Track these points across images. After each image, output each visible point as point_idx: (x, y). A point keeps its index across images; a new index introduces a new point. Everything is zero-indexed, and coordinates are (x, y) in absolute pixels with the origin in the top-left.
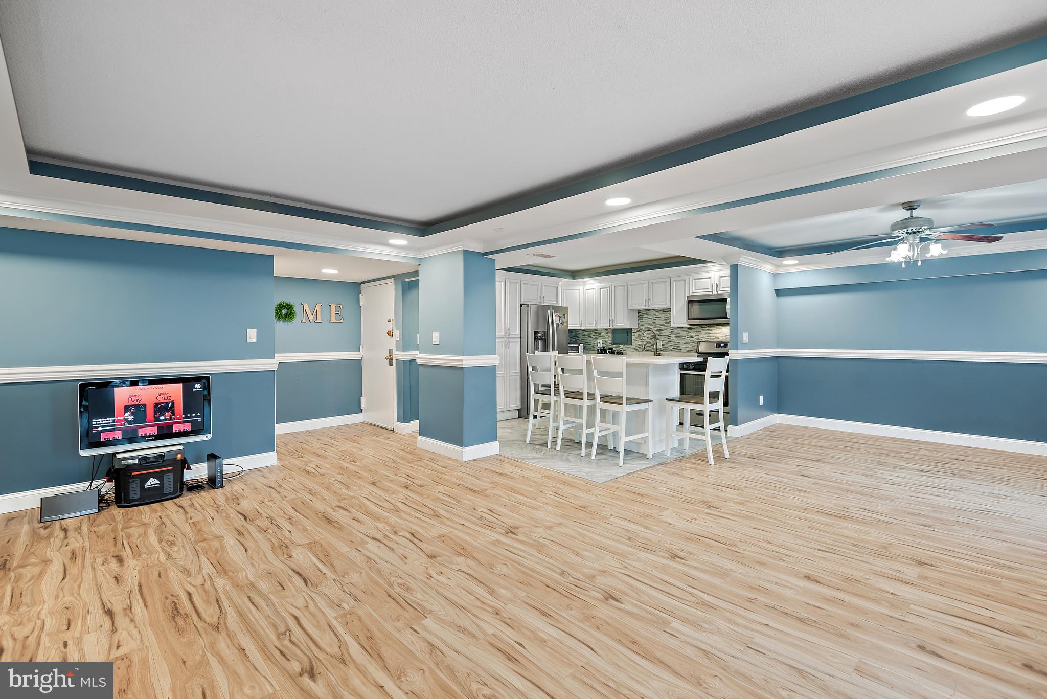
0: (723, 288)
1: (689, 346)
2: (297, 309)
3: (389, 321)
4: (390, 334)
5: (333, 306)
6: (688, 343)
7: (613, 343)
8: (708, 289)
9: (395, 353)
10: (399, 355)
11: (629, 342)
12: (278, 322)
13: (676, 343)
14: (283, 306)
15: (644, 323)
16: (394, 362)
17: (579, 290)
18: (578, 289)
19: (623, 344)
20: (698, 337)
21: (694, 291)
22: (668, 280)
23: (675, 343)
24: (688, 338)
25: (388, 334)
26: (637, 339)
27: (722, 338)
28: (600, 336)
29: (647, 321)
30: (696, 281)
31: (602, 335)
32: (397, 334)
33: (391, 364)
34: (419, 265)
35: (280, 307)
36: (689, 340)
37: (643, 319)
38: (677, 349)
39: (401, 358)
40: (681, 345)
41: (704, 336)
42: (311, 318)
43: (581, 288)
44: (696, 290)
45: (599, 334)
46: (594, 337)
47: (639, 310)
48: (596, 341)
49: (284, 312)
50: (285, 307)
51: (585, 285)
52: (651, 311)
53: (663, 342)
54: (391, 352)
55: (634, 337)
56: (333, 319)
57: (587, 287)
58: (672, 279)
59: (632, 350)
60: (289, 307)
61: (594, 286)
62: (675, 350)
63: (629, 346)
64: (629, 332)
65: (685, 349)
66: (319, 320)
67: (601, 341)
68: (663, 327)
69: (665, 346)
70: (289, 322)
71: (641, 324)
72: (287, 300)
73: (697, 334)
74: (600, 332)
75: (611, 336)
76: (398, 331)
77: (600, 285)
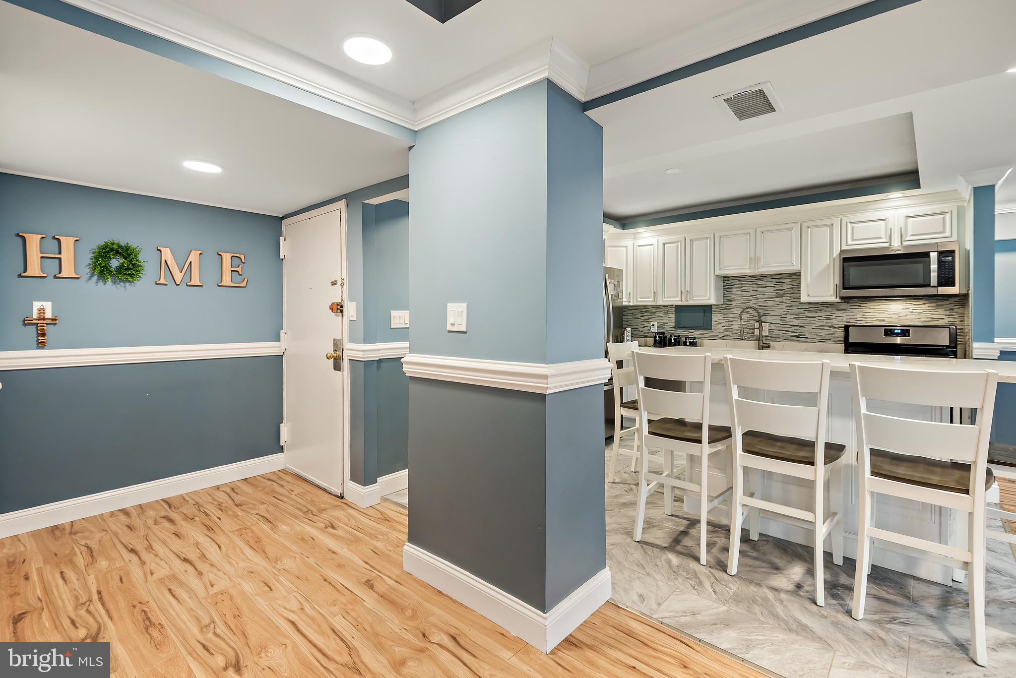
0: (912, 235)
1: (823, 333)
2: (146, 257)
3: (334, 283)
4: (338, 308)
5: (227, 257)
6: (821, 328)
7: (678, 326)
8: (881, 238)
9: (348, 345)
10: (356, 350)
11: (707, 326)
12: (101, 283)
13: (798, 328)
14: (112, 250)
15: (734, 296)
16: (346, 365)
17: (626, 247)
18: (625, 245)
19: (696, 329)
20: (841, 318)
21: (850, 242)
22: (797, 227)
23: (793, 328)
24: (820, 320)
25: (332, 309)
26: (720, 321)
27: (890, 320)
28: (653, 316)
29: (739, 293)
30: (854, 225)
31: (658, 314)
32: (352, 309)
33: (337, 367)
34: (410, 148)
35: (106, 252)
36: (821, 323)
37: (733, 290)
38: (798, 337)
39: (360, 356)
40: (806, 331)
41: (853, 317)
42: (178, 277)
43: (629, 243)
44: (853, 240)
45: (652, 313)
46: (644, 318)
47: (725, 277)
48: (646, 324)
49: (115, 263)
50: (118, 252)
51: (635, 239)
52: (749, 278)
53: (771, 325)
54: (338, 345)
55: (716, 318)
56: (227, 280)
57: (641, 242)
58: (805, 225)
59: (711, 338)
60: (126, 252)
61: (653, 240)
62: (795, 338)
63: (705, 332)
64: (706, 310)
65: (814, 336)
66: (195, 281)
67: (656, 324)
68: (770, 303)
69: (776, 332)
70: (127, 284)
71: (728, 298)
72: (123, 238)
73: (839, 313)
74: (654, 310)
75: (673, 316)
76: (354, 303)
77: (662, 239)
